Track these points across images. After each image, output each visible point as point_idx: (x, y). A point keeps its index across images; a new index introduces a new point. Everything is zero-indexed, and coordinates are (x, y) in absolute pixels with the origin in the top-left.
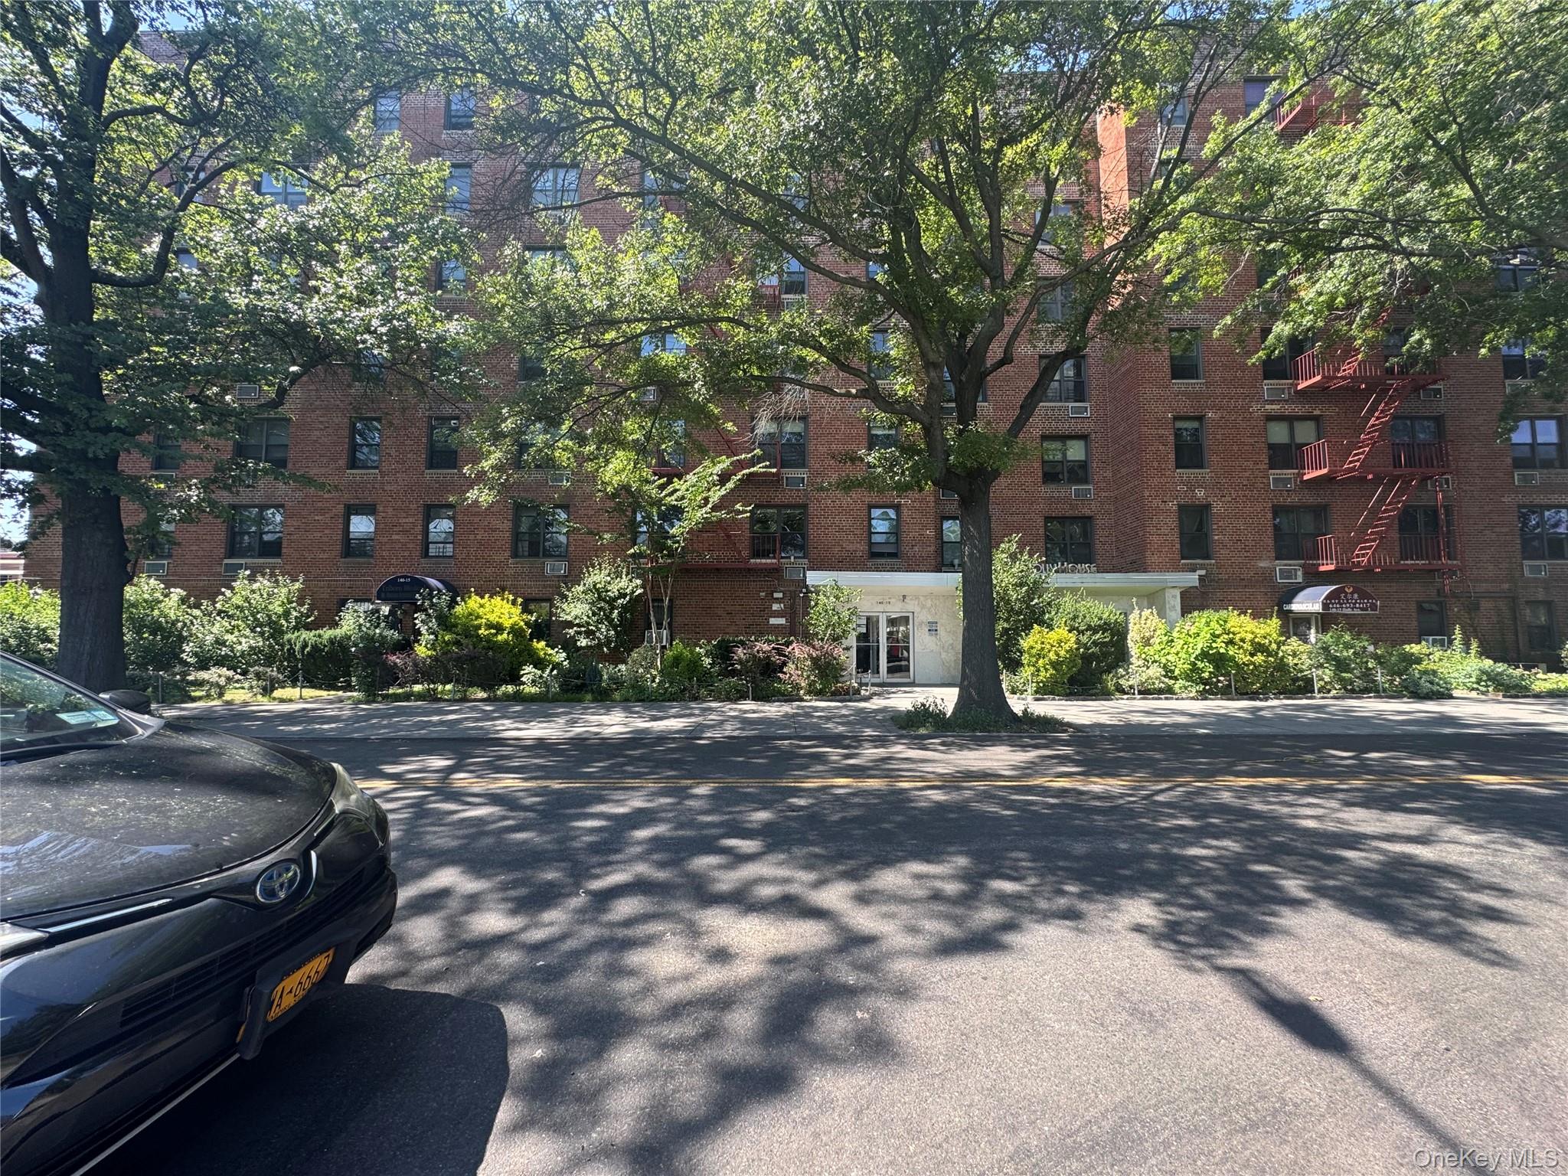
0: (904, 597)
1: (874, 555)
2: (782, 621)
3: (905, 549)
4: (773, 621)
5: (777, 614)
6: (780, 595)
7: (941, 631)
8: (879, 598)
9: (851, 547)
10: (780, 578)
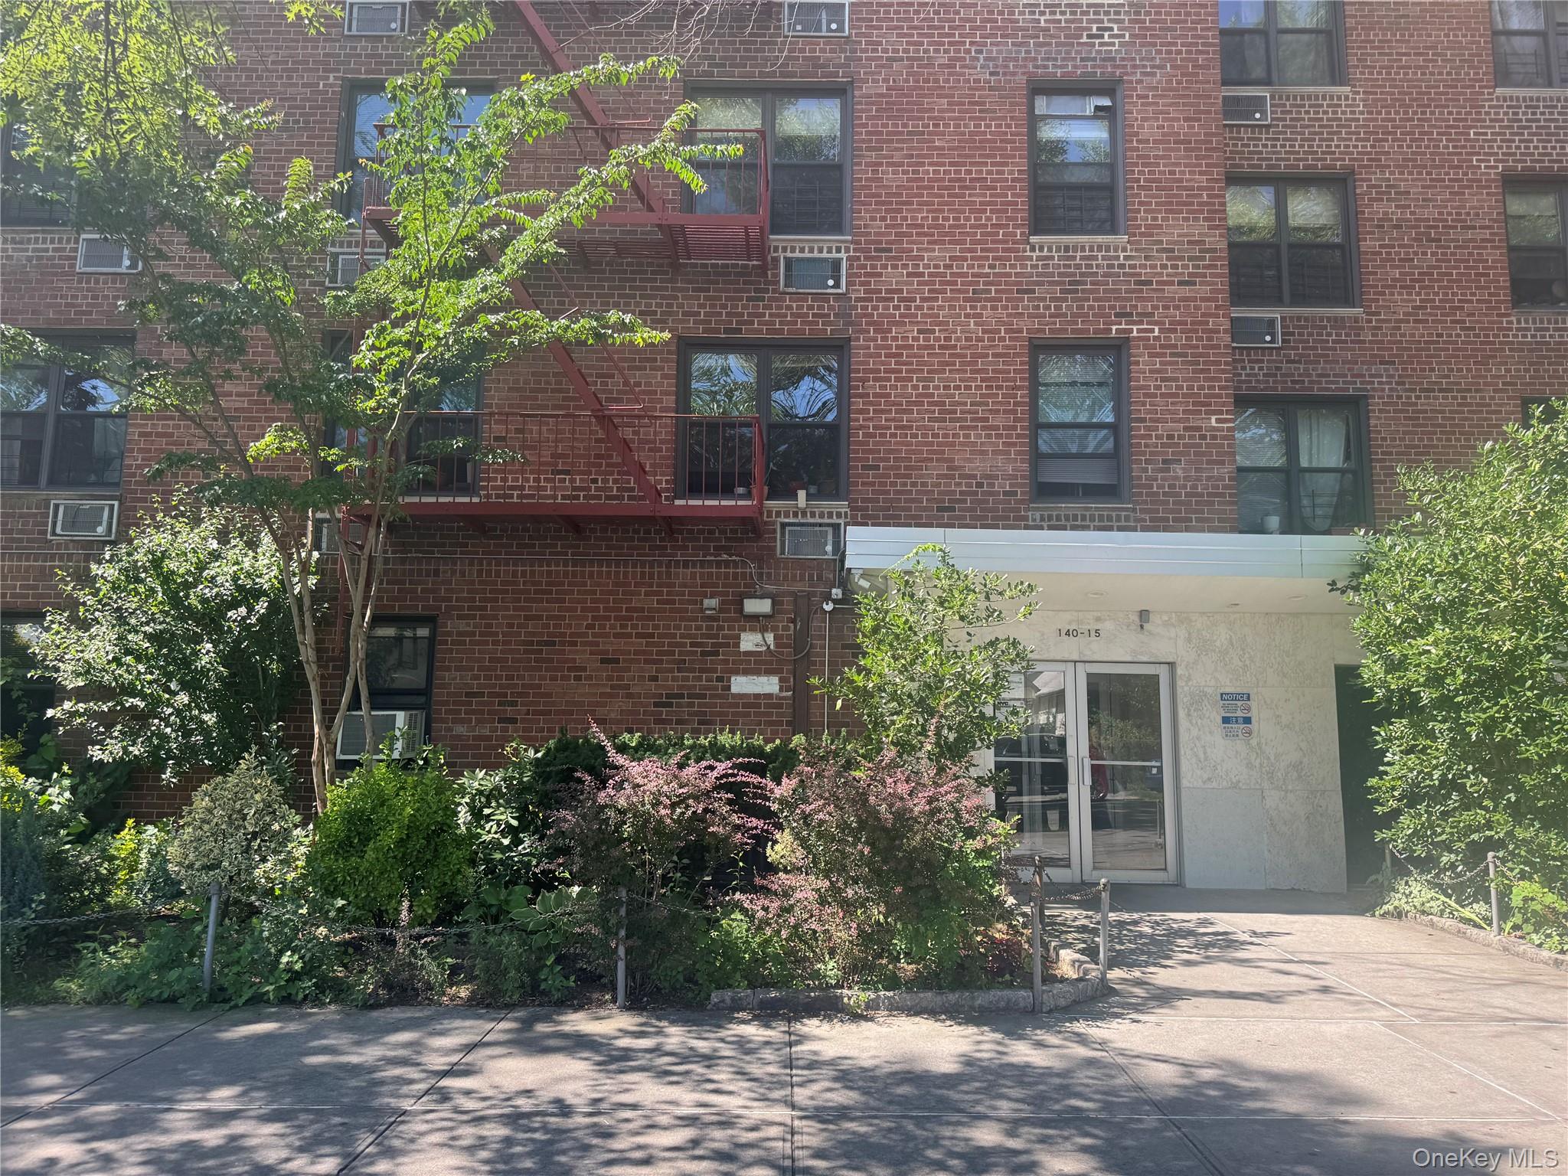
0: (1144, 615)
1: (1046, 491)
2: (768, 685)
3: (1142, 469)
4: (742, 685)
5: (756, 664)
6: (762, 606)
7: (1263, 725)
8: (1065, 621)
9: (977, 466)
10: (765, 557)
